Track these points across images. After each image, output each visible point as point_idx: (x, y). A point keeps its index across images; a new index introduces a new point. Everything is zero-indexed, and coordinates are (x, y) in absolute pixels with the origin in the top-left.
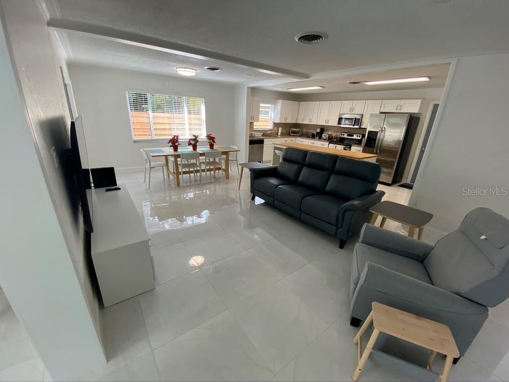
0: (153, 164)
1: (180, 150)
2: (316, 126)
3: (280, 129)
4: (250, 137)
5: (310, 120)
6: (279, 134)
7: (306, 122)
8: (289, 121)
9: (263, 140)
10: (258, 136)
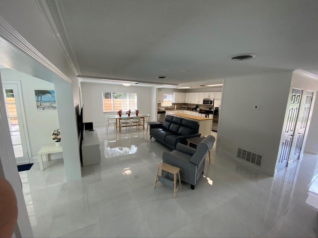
0: (109, 123)
1: (122, 116)
2: (194, 105)
3: (176, 106)
4: (158, 110)
5: (191, 102)
6: (175, 108)
7: (189, 102)
8: (180, 102)
9: (165, 112)
10: (163, 109)
